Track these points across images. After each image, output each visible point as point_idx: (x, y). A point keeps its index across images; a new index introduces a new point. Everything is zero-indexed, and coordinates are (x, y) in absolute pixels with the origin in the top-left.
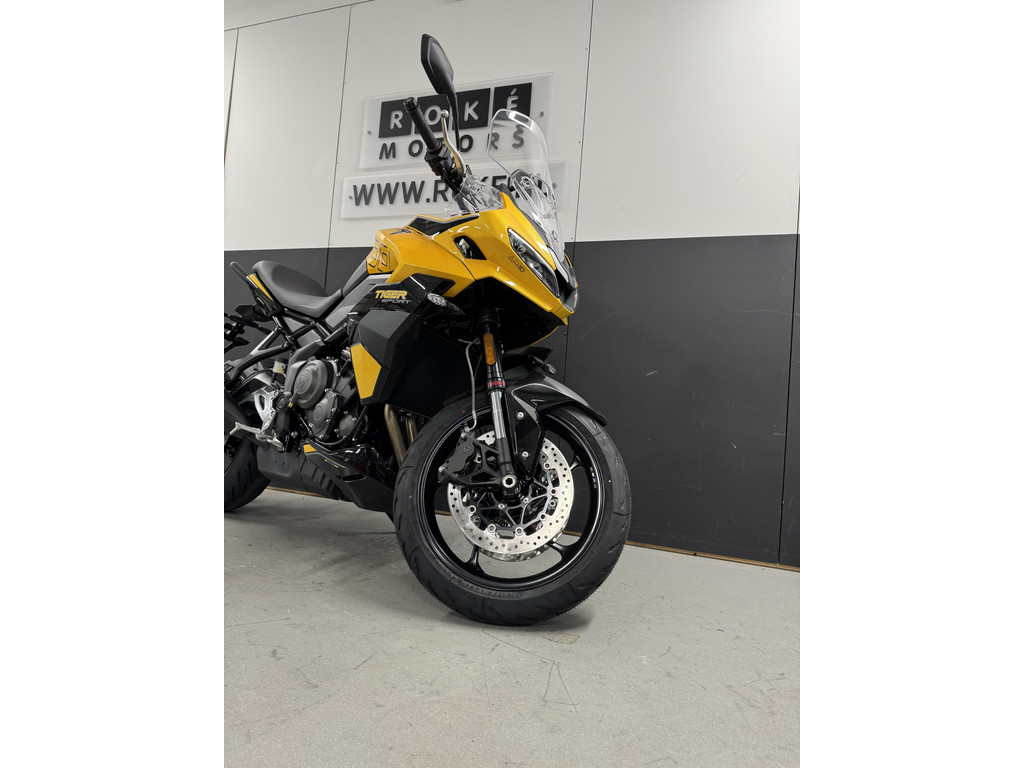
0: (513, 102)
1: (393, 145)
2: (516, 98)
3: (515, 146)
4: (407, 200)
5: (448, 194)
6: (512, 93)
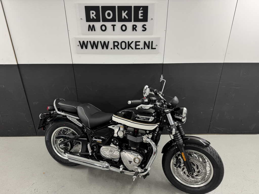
0: (141, 13)
1: (93, 26)
2: (142, 11)
3: (143, 30)
4: (103, 48)
5: (119, 46)
6: (141, 9)
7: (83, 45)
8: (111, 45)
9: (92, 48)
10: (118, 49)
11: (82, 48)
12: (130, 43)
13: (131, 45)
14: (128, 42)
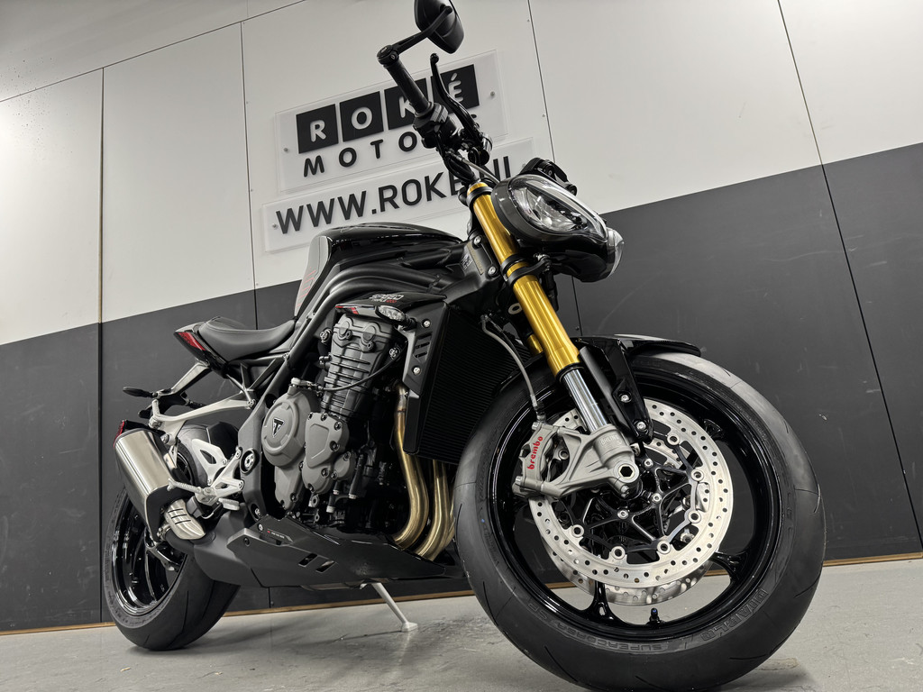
0: (455, 88)
1: (319, 159)
2: (458, 83)
4: (347, 215)
5: (399, 200)
6: (453, 79)
7: (289, 221)
8: (373, 202)
9: (316, 223)
10: (396, 206)
11: (285, 230)
12: (431, 181)
13: (437, 187)
14: (427, 179)
